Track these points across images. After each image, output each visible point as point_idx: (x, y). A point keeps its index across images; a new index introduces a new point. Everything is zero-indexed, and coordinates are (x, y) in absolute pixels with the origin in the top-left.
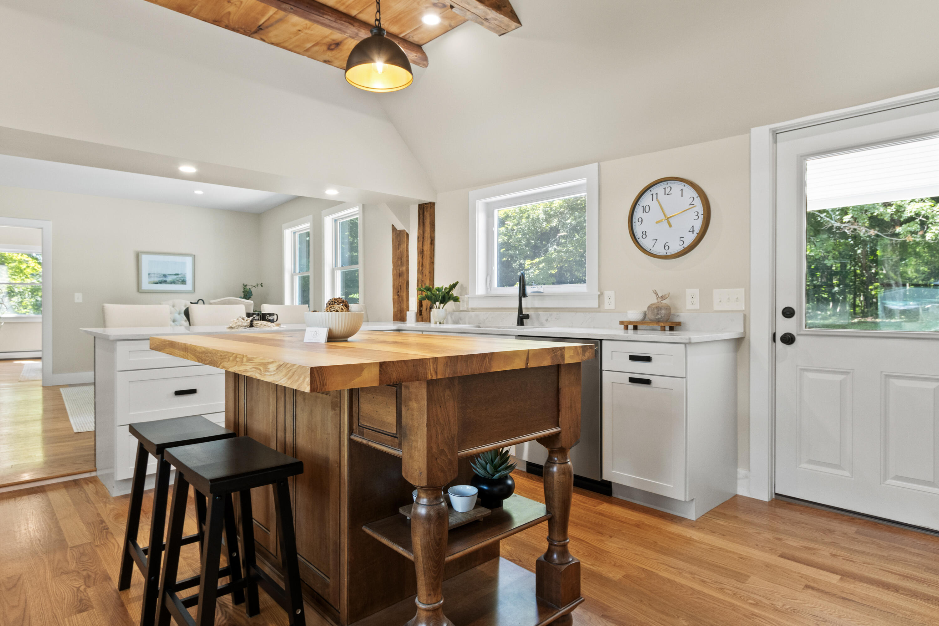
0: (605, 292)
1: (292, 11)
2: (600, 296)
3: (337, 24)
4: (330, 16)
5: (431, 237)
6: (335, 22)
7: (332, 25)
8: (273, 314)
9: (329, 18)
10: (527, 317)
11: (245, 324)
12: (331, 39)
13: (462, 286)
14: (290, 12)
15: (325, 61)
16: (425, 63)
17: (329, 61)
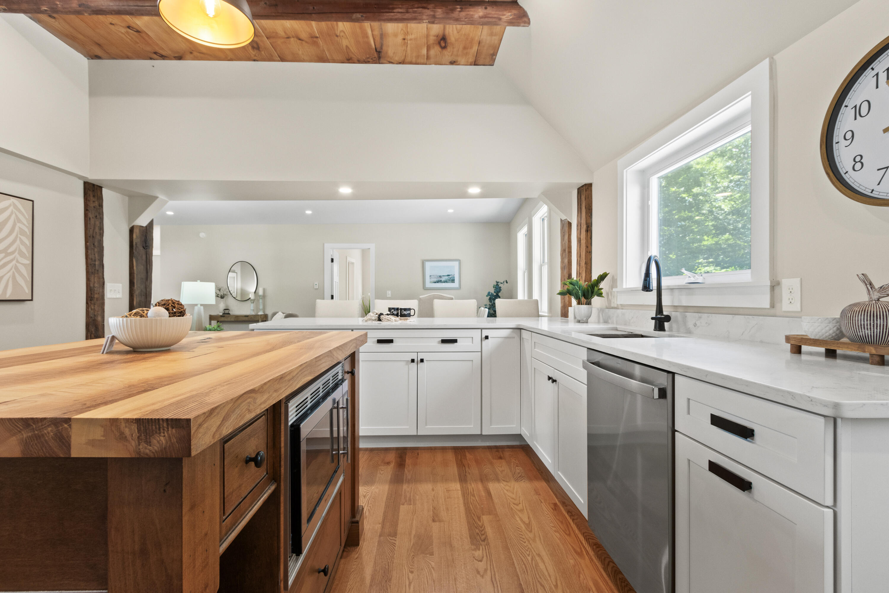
0: (783, 280)
1: (364, 18)
2: (775, 286)
3: (409, 14)
4: (401, 8)
5: (587, 224)
6: (407, 12)
7: (405, 17)
8: (410, 309)
9: (400, 10)
10: (668, 318)
11: (374, 318)
12: (434, 36)
13: (613, 277)
14: (363, 20)
15: (452, 63)
16: (525, 19)
17: (454, 62)
